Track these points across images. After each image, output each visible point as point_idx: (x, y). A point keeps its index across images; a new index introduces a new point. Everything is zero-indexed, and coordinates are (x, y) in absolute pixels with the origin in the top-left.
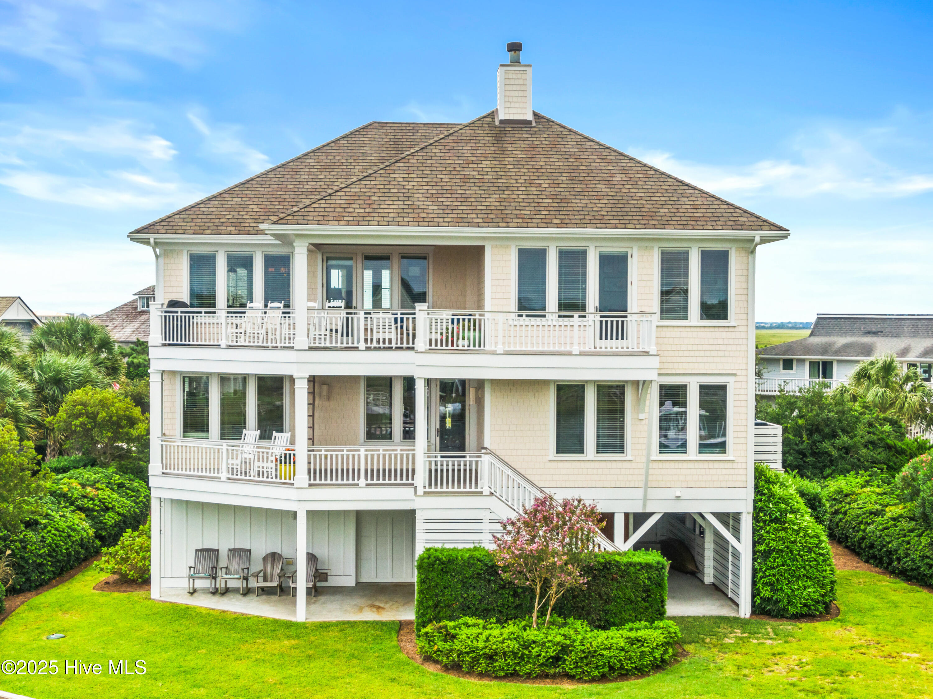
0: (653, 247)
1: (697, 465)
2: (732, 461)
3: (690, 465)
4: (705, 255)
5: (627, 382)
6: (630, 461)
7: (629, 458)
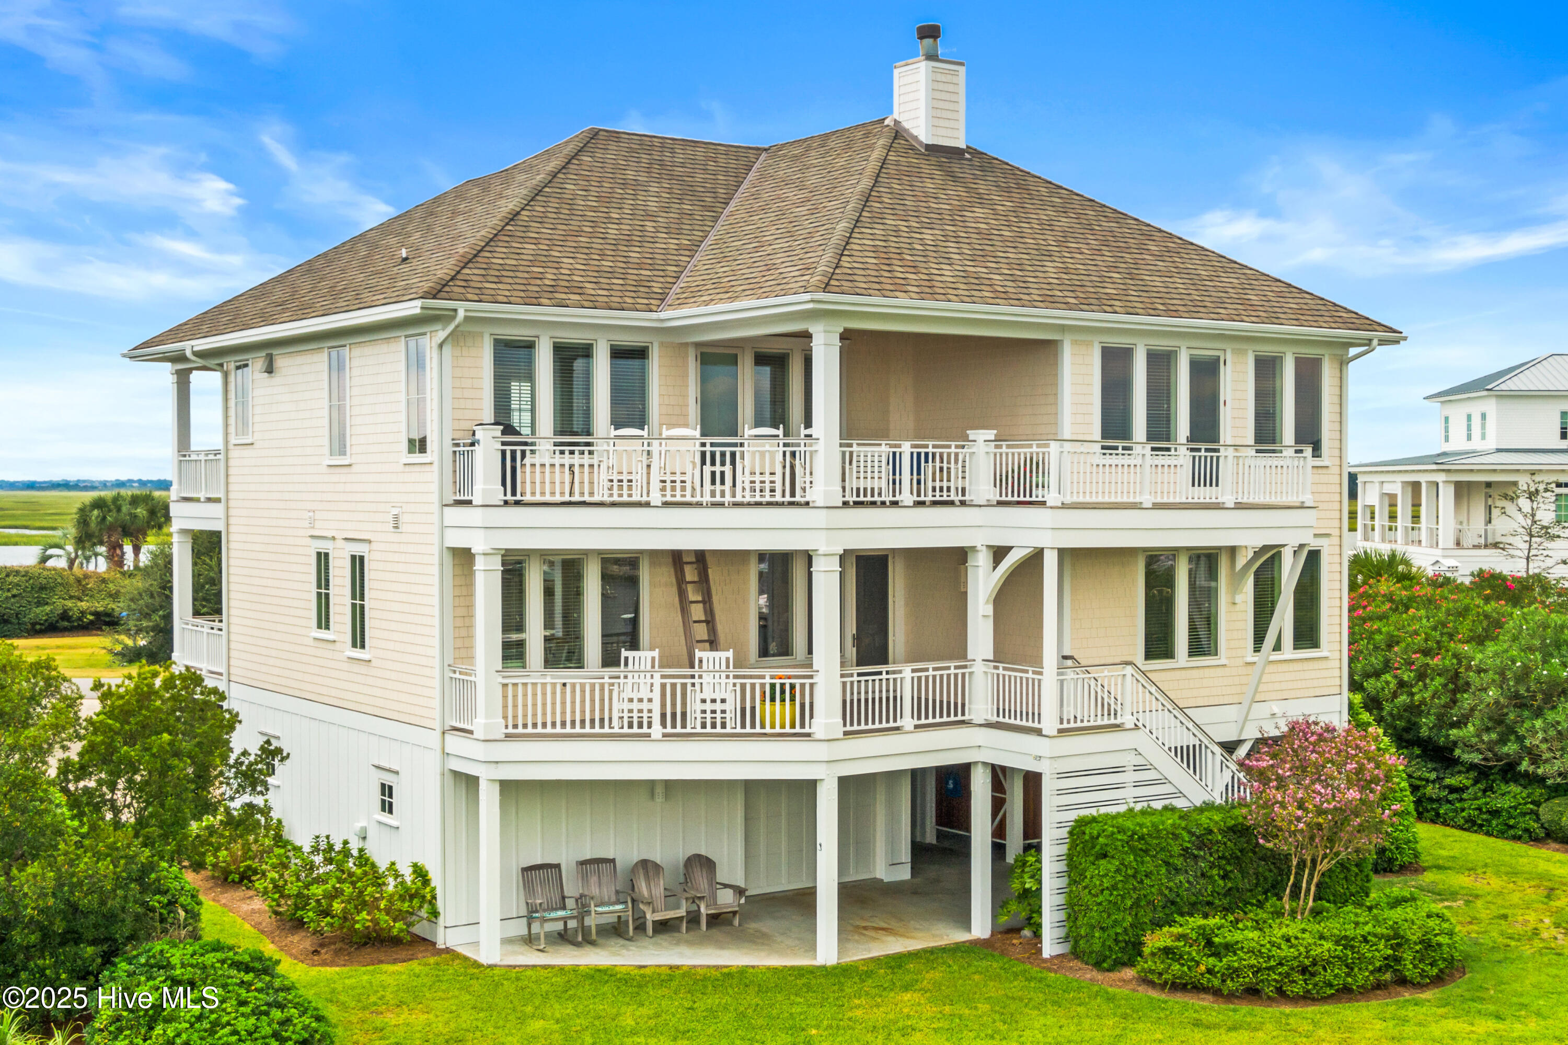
0: (1247, 350)
1: (1292, 667)
2: (1326, 658)
3: (1285, 667)
4: (1299, 362)
5: (1220, 548)
6: (1224, 666)
7: (1223, 661)
